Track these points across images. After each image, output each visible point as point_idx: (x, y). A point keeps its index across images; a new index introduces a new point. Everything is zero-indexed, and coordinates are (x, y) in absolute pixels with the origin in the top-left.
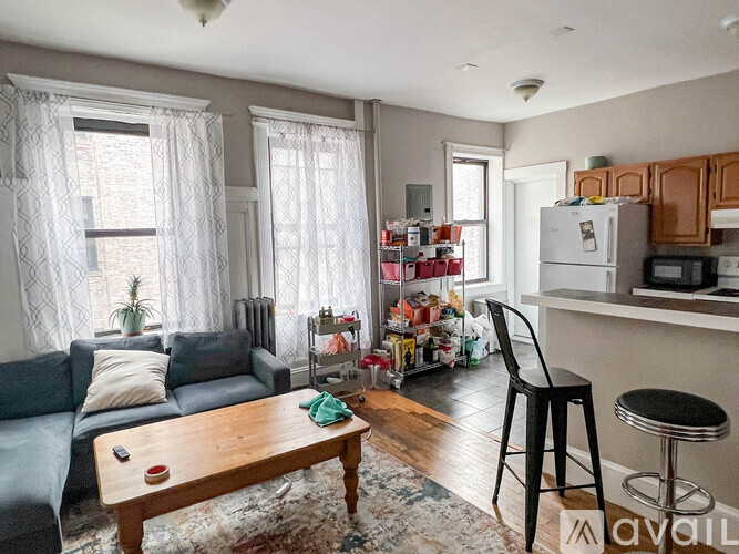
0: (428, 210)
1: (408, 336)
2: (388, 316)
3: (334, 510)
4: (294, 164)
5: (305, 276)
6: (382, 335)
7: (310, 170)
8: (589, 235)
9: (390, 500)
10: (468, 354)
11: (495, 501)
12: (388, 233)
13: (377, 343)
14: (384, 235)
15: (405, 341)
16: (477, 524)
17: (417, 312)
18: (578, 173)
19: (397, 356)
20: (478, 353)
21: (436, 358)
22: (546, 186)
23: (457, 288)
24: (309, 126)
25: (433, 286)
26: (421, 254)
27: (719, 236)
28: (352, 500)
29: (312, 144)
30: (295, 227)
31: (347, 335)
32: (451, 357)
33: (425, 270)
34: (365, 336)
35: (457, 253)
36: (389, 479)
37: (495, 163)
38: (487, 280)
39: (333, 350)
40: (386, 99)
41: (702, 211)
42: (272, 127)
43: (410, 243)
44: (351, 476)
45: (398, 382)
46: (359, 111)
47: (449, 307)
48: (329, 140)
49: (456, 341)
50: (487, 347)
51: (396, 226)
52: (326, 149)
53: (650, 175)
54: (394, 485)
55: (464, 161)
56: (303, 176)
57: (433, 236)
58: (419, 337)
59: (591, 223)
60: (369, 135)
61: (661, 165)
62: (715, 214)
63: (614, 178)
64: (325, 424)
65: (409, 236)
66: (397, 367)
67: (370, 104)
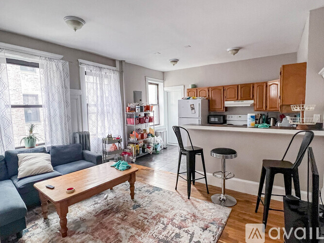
0: (141, 100)
1: (137, 144)
2: (129, 137)
3: (126, 199)
4: (95, 82)
5: (100, 123)
6: (127, 144)
7: (101, 84)
8: (193, 109)
9: (144, 194)
10: (156, 149)
11: (176, 189)
12: (129, 108)
13: (125, 147)
14: (128, 108)
15: (136, 146)
16: (173, 195)
17: (140, 135)
18: (188, 89)
19: (133, 151)
20: (159, 149)
21: (146, 151)
22: (177, 94)
23: (151, 127)
24: (101, 68)
25: (142, 127)
26: (140, 115)
27: (227, 109)
28: (132, 195)
29: (102, 75)
30: (95, 105)
31: (117, 144)
32: (151, 150)
33: (141, 121)
34: (122, 145)
35: (151, 114)
36: (141, 188)
37: (161, 85)
38: (159, 124)
39: (113, 149)
40: (127, 61)
41: (222, 102)
42: (86, 67)
43: (137, 111)
44: (132, 187)
45: (134, 160)
46: (118, 64)
47: (150, 133)
48: (108, 74)
49: (152, 145)
50: (161, 147)
51: (132, 105)
52: (107, 77)
53: (208, 91)
54: (143, 189)
55: (151, 84)
56: (99, 86)
57: (144, 109)
58: (140, 144)
59: (193, 105)
60: (121, 73)
61: (212, 88)
62: (226, 102)
63: (198, 91)
64: (124, 170)
65: (137, 109)
66: (133, 155)
67: (121, 62)
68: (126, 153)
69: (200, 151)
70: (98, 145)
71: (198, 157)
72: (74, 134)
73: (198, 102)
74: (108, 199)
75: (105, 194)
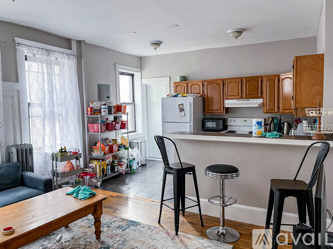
0: (108, 97)
1: (103, 160)
2: (91, 150)
3: (89, 240)
4: (40, 71)
5: (48, 131)
6: (88, 161)
7: (50, 75)
8: (182, 110)
9: (114, 231)
10: (131, 167)
11: (159, 222)
12: (91, 108)
13: (86, 166)
14: (89, 110)
15: (102, 163)
16: (155, 231)
17: (107, 148)
18: (175, 83)
19: (98, 171)
20: (135, 166)
21: (116, 170)
22: (161, 88)
23: (124, 135)
24: (48, 51)
25: (111, 135)
26: (107, 119)
27: (227, 110)
28: (98, 233)
29: (51, 61)
30: (41, 105)
31: (73, 162)
32: (123, 169)
33: (109, 127)
34: (82, 162)
35: (124, 118)
36: (111, 223)
37: (137, 75)
38: (135, 131)
39: (67, 169)
40: (87, 41)
41: (222, 100)
42: (26, 48)
43: (103, 114)
44: (97, 222)
45: (99, 184)
46: (74, 45)
47: (122, 144)
48: (59, 59)
49: (125, 161)
50: (138, 163)
51: (96, 105)
52: (58, 64)
53: (203, 85)
54: (114, 225)
55: (122, 74)
56: (46, 78)
57: (113, 110)
58: (108, 160)
59: (182, 104)
60: (79, 57)
61: (207, 81)
62: (226, 101)
63: (190, 85)
64: (85, 199)
65: (102, 110)
66: (98, 177)
67: (79, 42)
68: (86, 174)
69: (192, 169)
70: (45, 163)
71: (189, 178)
72: (8, 147)
73: (188, 101)
74: (63, 241)
75: (58, 235)
